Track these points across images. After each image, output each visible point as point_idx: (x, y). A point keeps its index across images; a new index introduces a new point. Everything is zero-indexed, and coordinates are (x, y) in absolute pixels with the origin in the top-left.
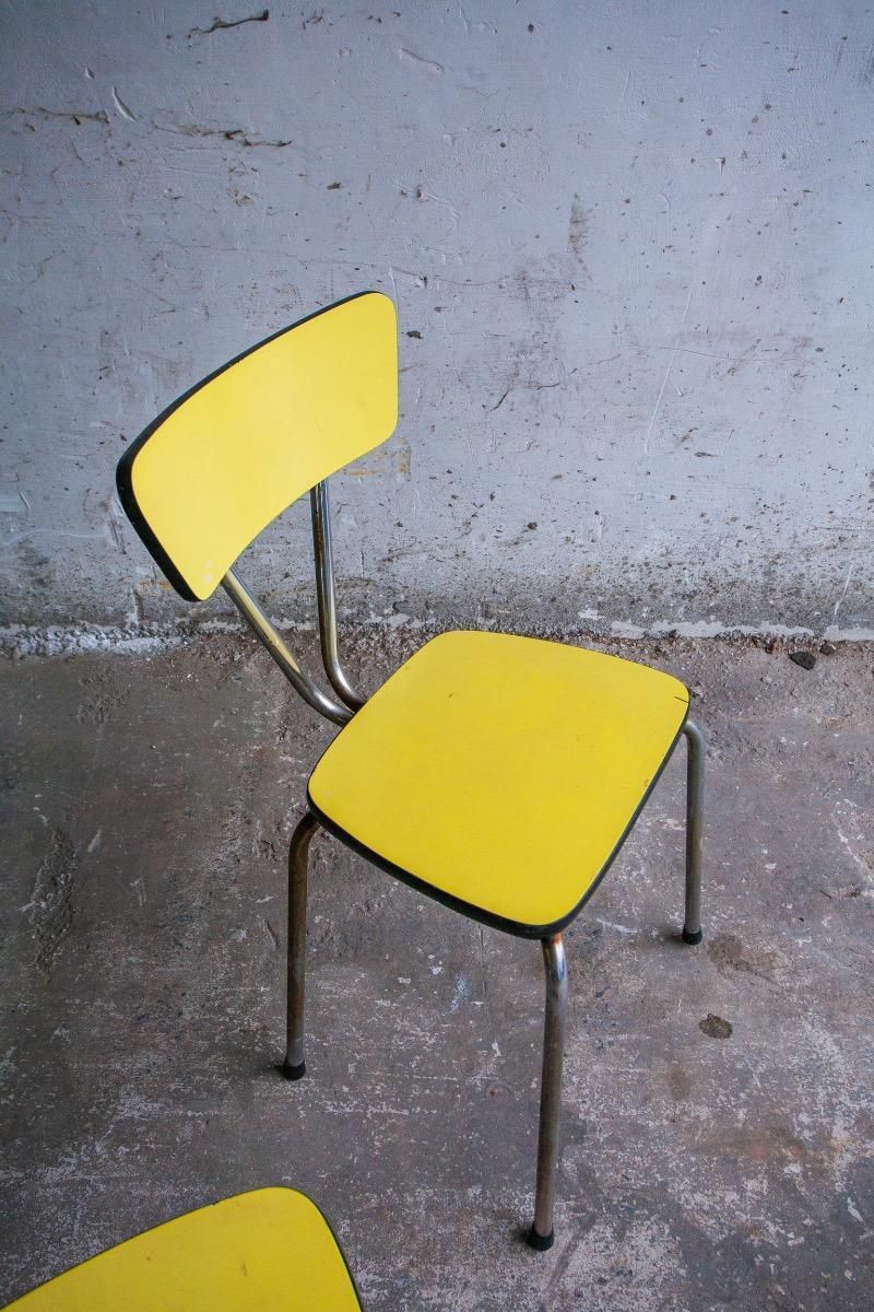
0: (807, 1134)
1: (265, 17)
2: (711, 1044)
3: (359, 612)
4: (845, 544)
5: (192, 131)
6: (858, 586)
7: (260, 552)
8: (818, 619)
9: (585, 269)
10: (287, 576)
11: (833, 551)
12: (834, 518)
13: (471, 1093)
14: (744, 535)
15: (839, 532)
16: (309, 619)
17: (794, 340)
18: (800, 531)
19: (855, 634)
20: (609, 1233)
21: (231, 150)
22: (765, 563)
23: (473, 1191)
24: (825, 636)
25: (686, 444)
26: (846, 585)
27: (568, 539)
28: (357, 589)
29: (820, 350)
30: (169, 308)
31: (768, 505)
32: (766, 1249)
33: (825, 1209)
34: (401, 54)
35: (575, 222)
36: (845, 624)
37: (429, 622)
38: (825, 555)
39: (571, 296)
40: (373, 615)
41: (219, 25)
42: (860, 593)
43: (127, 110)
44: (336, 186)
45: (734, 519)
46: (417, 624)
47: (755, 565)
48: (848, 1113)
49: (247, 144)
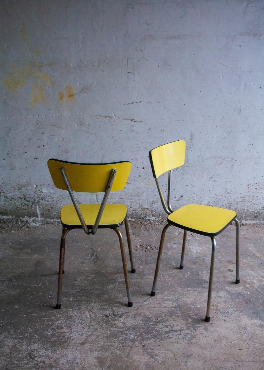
0: (249, 282)
1: (141, 102)
2: (230, 272)
3: (145, 216)
4: (244, 201)
5: (126, 119)
6: (248, 210)
7: (126, 202)
8: (240, 218)
9: (193, 144)
10: (131, 207)
11: (242, 202)
12: (241, 195)
13: (186, 278)
14: (224, 199)
15: (243, 198)
16: (134, 218)
17: (231, 158)
18: (235, 198)
19: (248, 222)
20: (215, 292)
21: (132, 123)
22: (229, 205)
23: (189, 288)
24: (242, 223)
25: (212, 179)
26: (245, 210)
27: (189, 199)
28: (145, 211)
29: (236, 160)
30: (116, 150)
31: (228, 192)
32: (244, 294)
33: (254, 290)
34: (163, 108)
35: (191, 136)
36: (246, 220)
37: (160, 219)
38: (240, 203)
39: (190, 149)
40: (148, 217)
41: (133, 103)
42: (248, 212)
43: (115, 116)
44: (149, 129)
45: (222, 195)
46: (157, 219)
47: (227, 206)
48: (257, 280)
49: (135, 122)
